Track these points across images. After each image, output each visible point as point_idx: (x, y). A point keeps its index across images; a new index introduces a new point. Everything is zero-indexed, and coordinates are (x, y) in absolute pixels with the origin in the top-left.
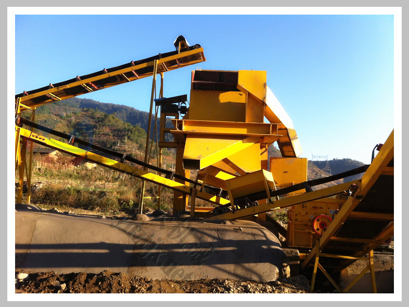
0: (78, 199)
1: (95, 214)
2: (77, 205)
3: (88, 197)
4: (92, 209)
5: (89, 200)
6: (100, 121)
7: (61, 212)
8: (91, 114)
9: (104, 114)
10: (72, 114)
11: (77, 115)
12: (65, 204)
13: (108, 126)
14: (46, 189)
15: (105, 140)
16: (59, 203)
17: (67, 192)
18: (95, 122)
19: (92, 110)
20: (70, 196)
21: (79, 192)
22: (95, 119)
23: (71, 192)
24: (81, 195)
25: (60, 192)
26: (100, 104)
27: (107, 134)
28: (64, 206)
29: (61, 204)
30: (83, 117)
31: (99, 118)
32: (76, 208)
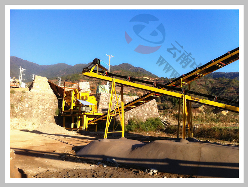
0: (221, 134)
1: (233, 144)
2: (221, 138)
3: (227, 133)
4: (231, 141)
5: (228, 135)
6: (227, 84)
7: (212, 142)
8: (221, 81)
9: (229, 80)
10: (209, 83)
11: (212, 83)
12: (214, 138)
13: (233, 86)
14: (201, 128)
15: (232, 96)
16: (209, 137)
17: (214, 130)
18: (224, 85)
19: (221, 78)
20: (216, 133)
21: (221, 130)
22: (223, 83)
23: (216, 130)
24: (222, 132)
25: (209, 130)
26: (226, 73)
27: (233, 92)
28: (213, 139)
29: (211, 138)
30: (216, 83)
31: (226, 82)
32: (221, 140)
